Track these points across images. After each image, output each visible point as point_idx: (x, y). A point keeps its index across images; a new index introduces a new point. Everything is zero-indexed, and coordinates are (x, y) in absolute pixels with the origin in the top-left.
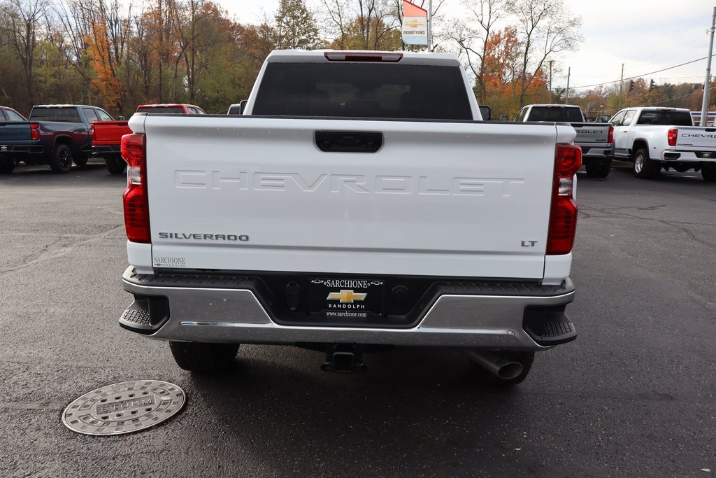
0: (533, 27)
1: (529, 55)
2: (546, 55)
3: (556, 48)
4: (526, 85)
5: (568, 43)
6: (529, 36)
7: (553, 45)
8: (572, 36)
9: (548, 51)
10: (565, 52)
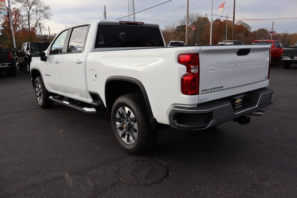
0: (30, 9)
1: (30, 21)
2: (37, 21)
3: (41, 18)
4: (31, 34)
5: (46, 17)
6: (29, 12)
7: (40, 17)
8: (47, 13)
9: (38, 19)
10: (45, 20)
